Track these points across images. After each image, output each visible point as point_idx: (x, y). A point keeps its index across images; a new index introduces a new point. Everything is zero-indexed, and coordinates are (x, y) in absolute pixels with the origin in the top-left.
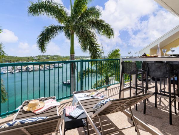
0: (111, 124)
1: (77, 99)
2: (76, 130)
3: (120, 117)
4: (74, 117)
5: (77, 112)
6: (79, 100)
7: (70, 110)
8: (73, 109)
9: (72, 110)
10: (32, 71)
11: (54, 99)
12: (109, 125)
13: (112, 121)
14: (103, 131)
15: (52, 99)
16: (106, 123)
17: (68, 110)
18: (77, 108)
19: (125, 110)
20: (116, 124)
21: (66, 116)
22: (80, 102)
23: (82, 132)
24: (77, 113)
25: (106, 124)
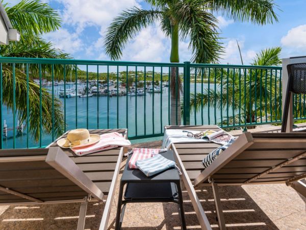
0: (253, 210)
1: (170, 139)
2: (159, 207)
3: (281, 197)
4: (146, 172)
5: (156, 162)
6: (173, 141)
7: (142, 157)
8: (150, 155)
9: (147, 157)
10: (114, 95)
11: (123, 133)
12: (249, 212)
13: (259, 204)
14: (223, 226)
15: (118, 133)
16: (239, 205)
17: (138, 156)
18: (160, 155)
19: (299, 181)
20: (269, 213)
21: (129, 169)
22: (173, 145)
23: (173, 214)
24: (157, 165)
25: (239, 209)
